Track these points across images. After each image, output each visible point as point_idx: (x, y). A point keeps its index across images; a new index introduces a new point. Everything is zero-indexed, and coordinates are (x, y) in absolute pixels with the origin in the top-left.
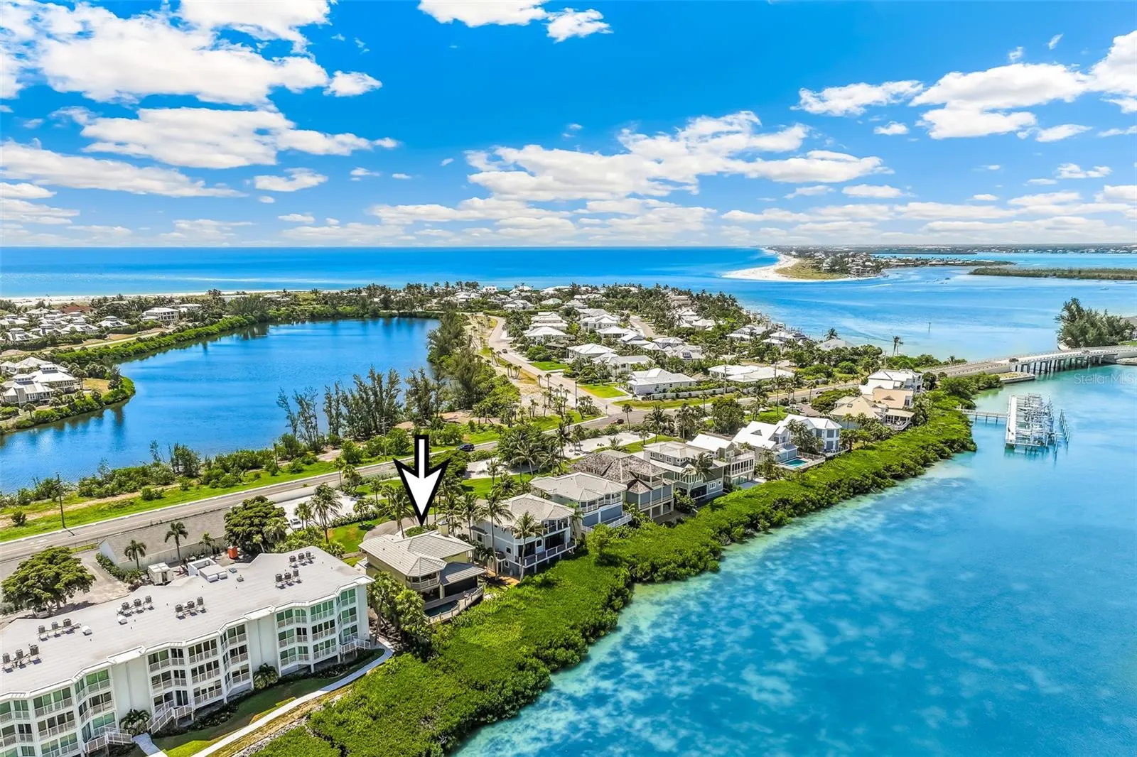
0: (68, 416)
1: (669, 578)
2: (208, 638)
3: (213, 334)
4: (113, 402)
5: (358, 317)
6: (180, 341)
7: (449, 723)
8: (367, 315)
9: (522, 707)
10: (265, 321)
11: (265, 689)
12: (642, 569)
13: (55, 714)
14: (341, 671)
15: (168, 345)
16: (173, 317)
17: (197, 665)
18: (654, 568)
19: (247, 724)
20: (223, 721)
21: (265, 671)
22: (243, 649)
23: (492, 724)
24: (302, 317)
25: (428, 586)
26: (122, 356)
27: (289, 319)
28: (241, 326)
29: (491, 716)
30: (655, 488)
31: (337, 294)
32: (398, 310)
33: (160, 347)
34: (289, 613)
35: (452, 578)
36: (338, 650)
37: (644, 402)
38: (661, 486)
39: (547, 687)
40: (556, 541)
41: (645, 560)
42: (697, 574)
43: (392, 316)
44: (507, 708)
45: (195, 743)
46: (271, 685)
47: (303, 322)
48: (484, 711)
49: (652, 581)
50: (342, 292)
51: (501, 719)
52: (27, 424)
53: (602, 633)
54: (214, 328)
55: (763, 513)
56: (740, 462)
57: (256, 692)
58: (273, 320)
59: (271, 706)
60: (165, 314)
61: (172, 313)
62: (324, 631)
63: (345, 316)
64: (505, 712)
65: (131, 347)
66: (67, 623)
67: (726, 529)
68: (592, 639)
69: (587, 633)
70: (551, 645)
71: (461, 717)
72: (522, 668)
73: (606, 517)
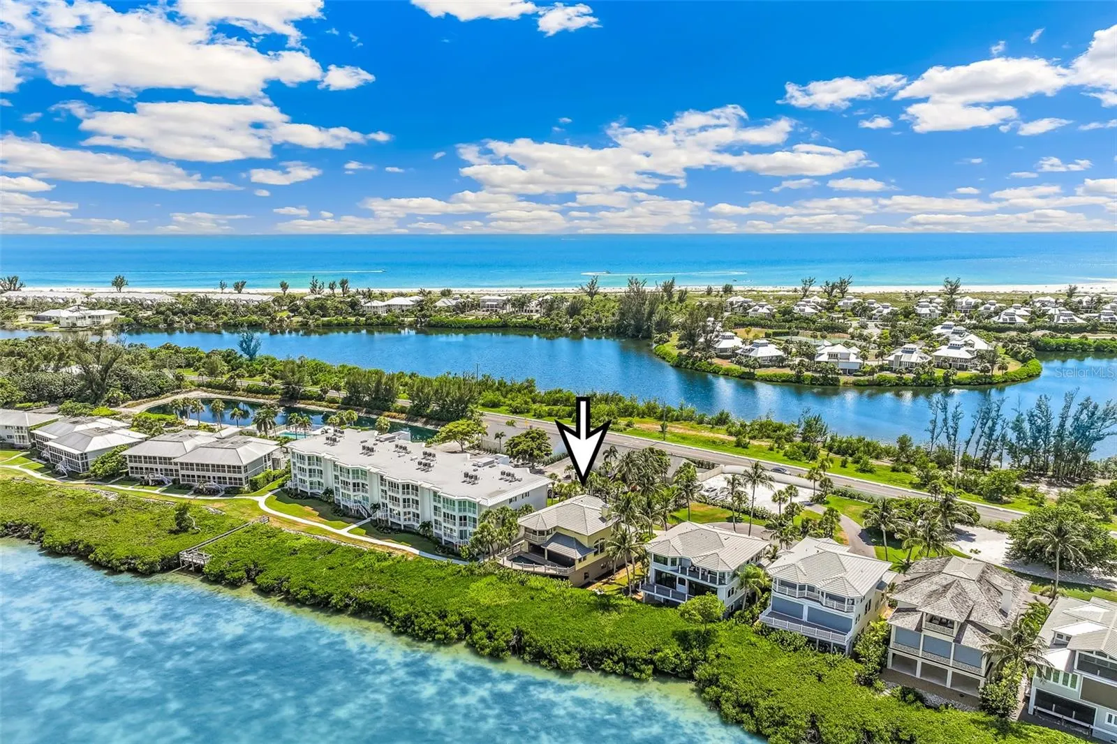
11: (415, 534)
18: (716, 681)
19: (380, 539)
21: (428, 525)
22: (417, 502)
36: (455, 540)
38: (951, 639)
46: (418, 534)
52: (862, 383)
62: (449, 520)
66: (405, 448)
68: (527, 657)
69: (527, 649)
70: (484, 626)
71: (372, 601)
72: (443, 616)
73: (817, 619)
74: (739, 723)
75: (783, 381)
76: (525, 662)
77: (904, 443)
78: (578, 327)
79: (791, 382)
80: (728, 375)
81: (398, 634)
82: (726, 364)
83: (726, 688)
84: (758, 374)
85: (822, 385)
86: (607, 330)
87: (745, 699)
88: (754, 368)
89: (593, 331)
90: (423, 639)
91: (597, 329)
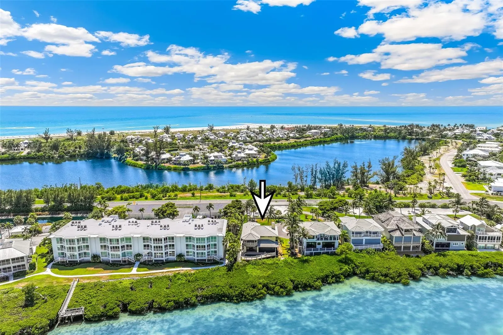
0: (246, 165)
1: (373, 279)
2: (160, 237)
3: (327, 141)
4: (264, 163)
5: (396, 139)
6: (312, 143)
7: (206, 294)
8: (400, 138)
9: (242, 301)
10: (353, 137)
11: (179, 261)
12: (360, 270)
13: (115, 246)
14: (203, 265)
15: (306, 144)
16: (318, 134)
17: (156, 245)
18: (368, 272)
19: (162, 269)
20: (158, 266)
21: (180, 256)
22: (173, 245)
23: (227, 302)
24: (370, 137)
25: (250, 245)
26: (286, 147)
27: (365, 138)
28: (341, 139)
29: (226, 298)
30: (405, 236)
31: (395, 128)
32: (416, 136)
33: (302, 145)
34: (190, 238)
35: (262, 245)
36: (206, 257)
37: (492, 196)
38: (412, 236)
39: (261, 299)
40: (329, 245)
41: (364, 266)
42: (392, 283)
43: (412, 139)
44: (234, 298)
45: (146, 269)
46: (182, 261)
47: (371, 139)
48: (224, 295)
49: (364, 278)
50: (397, 127)
51: (230, 302)
52: (232, 167)
53: (309, 289)
54: (329, 139)
55: (471, 266)
56: (487, 236)
57: (175, 261)
58: (357, 138)
59: (173, 267)
60: (315, 132)
61: (318, 132)
62: (201, 248)
63: (390, 138)
64: (233, 300)
65: (291, 144)
66: (136, 222)
67: (435, 267)
68: (301, 289)
69: (299, 286)
70: (276, 284)
71: (213, 293)
72: (254, 287)
73: (369, 242)
74: (386, 281)
75: (202, 169)
76: (300, 291)
77: (290, 185)
78: (63, 156)
79: (205, 169)
80: (176, 170)
81: (238, 303)
82: (167, 165)
83: (375, 272)
84: (190, 168)
85: (218, 169)
86: (81, 156)
87: (384, 273)
88: (188, 165)
89: (73, 157)
90: (252, 300)
91: (74, 156)
